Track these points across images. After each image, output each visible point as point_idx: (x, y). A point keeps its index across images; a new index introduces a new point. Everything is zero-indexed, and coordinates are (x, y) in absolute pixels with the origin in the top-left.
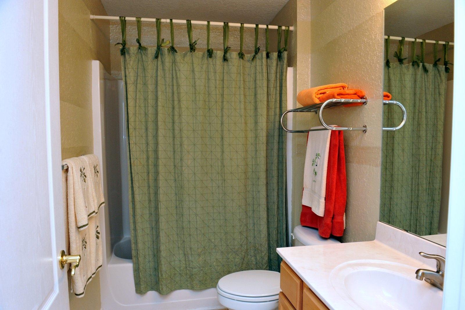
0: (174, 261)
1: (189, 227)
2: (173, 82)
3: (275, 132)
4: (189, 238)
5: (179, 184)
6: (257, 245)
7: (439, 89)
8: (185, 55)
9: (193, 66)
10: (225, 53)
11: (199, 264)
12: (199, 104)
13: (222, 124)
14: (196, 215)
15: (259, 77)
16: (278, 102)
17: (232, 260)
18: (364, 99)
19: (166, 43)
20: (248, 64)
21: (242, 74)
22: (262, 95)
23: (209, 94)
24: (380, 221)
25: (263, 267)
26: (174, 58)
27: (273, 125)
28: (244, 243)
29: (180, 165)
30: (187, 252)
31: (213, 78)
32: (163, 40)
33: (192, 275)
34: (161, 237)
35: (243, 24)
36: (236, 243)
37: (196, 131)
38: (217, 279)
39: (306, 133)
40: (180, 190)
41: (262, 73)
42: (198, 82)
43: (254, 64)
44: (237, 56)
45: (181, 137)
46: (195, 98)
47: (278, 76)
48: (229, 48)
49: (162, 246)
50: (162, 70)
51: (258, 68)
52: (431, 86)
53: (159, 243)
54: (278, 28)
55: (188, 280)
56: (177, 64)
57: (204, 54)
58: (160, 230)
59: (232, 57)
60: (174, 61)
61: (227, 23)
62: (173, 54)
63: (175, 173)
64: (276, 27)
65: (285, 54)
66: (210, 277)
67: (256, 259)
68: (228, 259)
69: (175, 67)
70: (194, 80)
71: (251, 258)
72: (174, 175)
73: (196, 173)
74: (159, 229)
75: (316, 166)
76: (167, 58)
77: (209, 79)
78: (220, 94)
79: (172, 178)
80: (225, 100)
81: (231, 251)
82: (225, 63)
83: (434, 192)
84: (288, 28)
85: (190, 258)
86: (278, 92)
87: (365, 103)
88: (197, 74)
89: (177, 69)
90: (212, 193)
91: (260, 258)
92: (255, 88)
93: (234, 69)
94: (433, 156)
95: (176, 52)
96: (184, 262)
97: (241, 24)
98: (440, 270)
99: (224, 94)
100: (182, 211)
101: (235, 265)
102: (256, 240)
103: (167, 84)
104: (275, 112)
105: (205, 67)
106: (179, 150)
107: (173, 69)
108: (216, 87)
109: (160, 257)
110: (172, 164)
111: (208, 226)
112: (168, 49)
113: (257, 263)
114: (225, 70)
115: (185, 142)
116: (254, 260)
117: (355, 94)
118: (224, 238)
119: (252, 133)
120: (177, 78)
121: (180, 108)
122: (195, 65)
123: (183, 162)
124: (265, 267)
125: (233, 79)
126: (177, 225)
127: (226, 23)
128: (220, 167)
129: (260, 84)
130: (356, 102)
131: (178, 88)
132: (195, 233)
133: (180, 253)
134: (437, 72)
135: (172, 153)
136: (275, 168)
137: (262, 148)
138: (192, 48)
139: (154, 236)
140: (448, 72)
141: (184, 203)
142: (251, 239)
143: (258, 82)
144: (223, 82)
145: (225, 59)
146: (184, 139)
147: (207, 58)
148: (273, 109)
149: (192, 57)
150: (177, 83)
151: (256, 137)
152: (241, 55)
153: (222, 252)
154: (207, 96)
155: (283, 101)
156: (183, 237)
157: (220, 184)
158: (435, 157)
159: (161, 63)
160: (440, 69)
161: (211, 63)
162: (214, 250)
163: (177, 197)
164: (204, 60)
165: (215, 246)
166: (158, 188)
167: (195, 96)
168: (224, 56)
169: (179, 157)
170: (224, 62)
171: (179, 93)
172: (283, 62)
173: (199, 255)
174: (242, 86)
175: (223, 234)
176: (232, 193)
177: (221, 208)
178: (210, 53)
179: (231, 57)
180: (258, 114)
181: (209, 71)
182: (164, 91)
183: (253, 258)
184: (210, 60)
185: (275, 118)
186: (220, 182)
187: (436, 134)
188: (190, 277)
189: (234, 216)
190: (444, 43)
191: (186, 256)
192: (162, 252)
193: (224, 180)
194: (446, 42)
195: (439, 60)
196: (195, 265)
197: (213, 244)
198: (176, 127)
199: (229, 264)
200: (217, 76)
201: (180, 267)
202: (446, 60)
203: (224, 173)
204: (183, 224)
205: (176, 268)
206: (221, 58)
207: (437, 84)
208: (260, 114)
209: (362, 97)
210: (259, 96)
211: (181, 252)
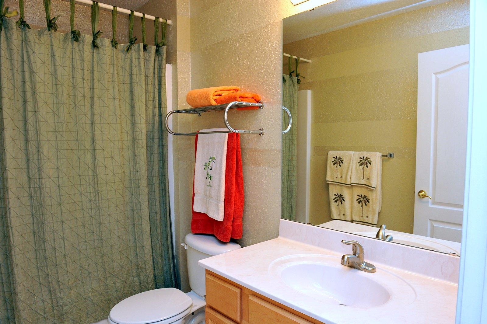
0: (35, 302)
1: (54, 255)
2: (23, 66)
3: (155, 134)
4: (55, 270)
5: (37, 202)
6: (140, 263)
7: (293, 97)
8: (40, 34)
9: (52, 48)
10: (94, 38)
11: (71, 299)
12: (62, 99)
13: (92, 124)
14: (64, 239)
15: (135, 71)
16: (157, 101)
17: (111, 286)
18: (260, 103)
19: (11, 13)
20: (121, 56)
21: (115, 66)
22: (139, 92)
23: (74, 87)
24: (282, 219)
25: (149, 286)
26: (25, 34)
27: (151, 127)
28: (125, 264)
29: (37, 176)
30: (53, 287)
31: (79, 67)
32: (7, 8)
33: (63, 315)
34: (16, 275)
35: (116, 8)
36: (115, 264)
37: (59, 132)
38: (94, 312)
39: (194, 136)
40: (39, 209)
41: (140, 67)
42: (60, 71)
43: (128, 55)
44: (109, 44)
45: (38, 141)
46: (57, 89)
47: (156, 72)
48: (101, 32)
49: (18, 286)
50: (6, 50)
51: (134, 60)
52: (287, 95)
53: (13, 283)
54: (156, 19)
55: (57, 322)
56: (29, 44)
57: (67, 35)
58: (14, 266)
59: (104, 44)
60: (26, 39)
61: (97, 3)
62: (24, 29)
63: (30, 187)
64: (153, 18)
65: (164, 49)
66: (86, 311)
67: (140, 279)
68: (107, 285)
69: (26, 47)
70: (54, 67)
71: (133, 279)
72: (28, 191)
73: (61, 186)
74: (12, 265)
75: (211, 169)
76: (15, 34)
77: (73, 68)
78: (89, 88)
79: (26, 194)
80: (95, 95)
81: (110, 275)
82: (95, 51)
83: (292, 189)
84: (165, 21)
85: (59, 294)
86: (157, 90)
87: (261, 107)
88: (58, 60)
89: (29, 50)
90: (83, 209)
91: (145, 276)
92: (131, 83)
93: (106, 60)
94: (290, 157)
95: (29, 28)
96: (49, 301)
97: (114, 7)
98: (356, 253)
99: (95, 88)
100: (43, 237)
101: (116, 291)
102: (139, 257)
103: (15, 69)
104: (153, 112)
105: (69, 51)
106: (36, 157)
107: (24, 50)
108: (83, 79)
109: (16, 302)
110: (25, 176)
111: (79, 251)
112: (17, 22)
113: (140, 283)
114: (94, 59)
115: (45, 147)
116: (137, 281)
117: (253, 98)
118: (100, 261)
119: (128, 136)
120: (30, 62)
121: (35, 102)
122: (55, 49)
123: (43, 173)
124: (151, 286)
125: (106, 70)
126: (37, 256)
127: (95, 2)
128: (91, 177)
129: (138, 79)
130: (255, 106)
131: (32, 76)
132: (64, 262)
133: (43, 291)
134: (291, 82)
135: (24, 161)
136: (156, 174)
137: (142, 153)
138: (51, 25)
139: (3, 275)
140: (300, 83)
141: (46, 226)
142: (132, 258)
143: (134, 77)
144: (93, 73)
145: (94, 45)
146: (42, 143)
147: (72, 40)
148: (151, 109)
149: (50, 37)
150: (30, 68)
151: (134, 140)
152: (114, 44)
153: (99, 279)
154: (71, 88)
155: (163, 101)
156: (46, 270)
157: (92, 197)
158: (292, 158)
159: (5, 39)
160: (294, 80)
161: (77, 48)
162: (88, 279)
163: (35, 219)
164: (67, 43)
165: (89, 273)
166: (8, 209)
167: (56, 87)
168: (93, 42)
169: (36, 166)
170: (93, 49)
171: (33, 82)
172: (162, 57)
173: (70, 288)
174: (116, 80)
175: (98, 257)
176: (109, 207)
177: (94, 226)
178: (76, 36)
179: (102, 43)
180: (136, 114)
181: (74, 58)
182: (11, 78)
183: (135, 279)
184: (75, 44)
185: (153, 119)
186: (92, 195)
187: (292, 137)
188: (59, 319)
189: (112, 233)
190: (296, 57)
191: (52, 293)
192: (20, 294)
193: (98, 192)
194: (297, 57)
195: (293, 72)
196: (66, 301)
197: (86, 272)
198: (29, 126)
199: (109, 291)
200: (85, 65)
201: (44, 309)
202: (298, 73)
203: (97, 184)
204: (45, 253)
205: (38, 311)
206: (90, 44)
207: (291, 93)
208: (138, 114)
209: (258, 102)
210: (136, 93)
211: (44, 289)
